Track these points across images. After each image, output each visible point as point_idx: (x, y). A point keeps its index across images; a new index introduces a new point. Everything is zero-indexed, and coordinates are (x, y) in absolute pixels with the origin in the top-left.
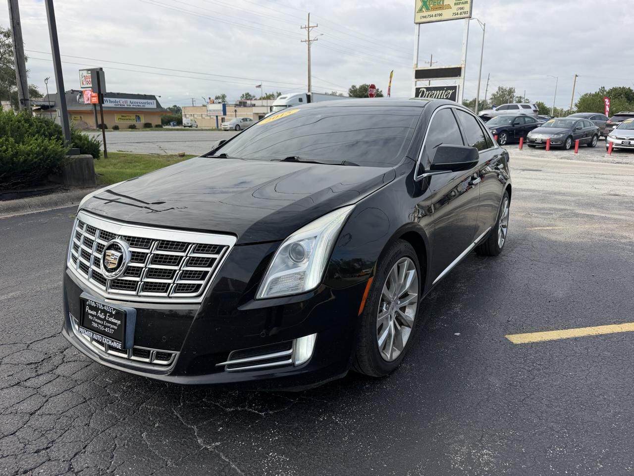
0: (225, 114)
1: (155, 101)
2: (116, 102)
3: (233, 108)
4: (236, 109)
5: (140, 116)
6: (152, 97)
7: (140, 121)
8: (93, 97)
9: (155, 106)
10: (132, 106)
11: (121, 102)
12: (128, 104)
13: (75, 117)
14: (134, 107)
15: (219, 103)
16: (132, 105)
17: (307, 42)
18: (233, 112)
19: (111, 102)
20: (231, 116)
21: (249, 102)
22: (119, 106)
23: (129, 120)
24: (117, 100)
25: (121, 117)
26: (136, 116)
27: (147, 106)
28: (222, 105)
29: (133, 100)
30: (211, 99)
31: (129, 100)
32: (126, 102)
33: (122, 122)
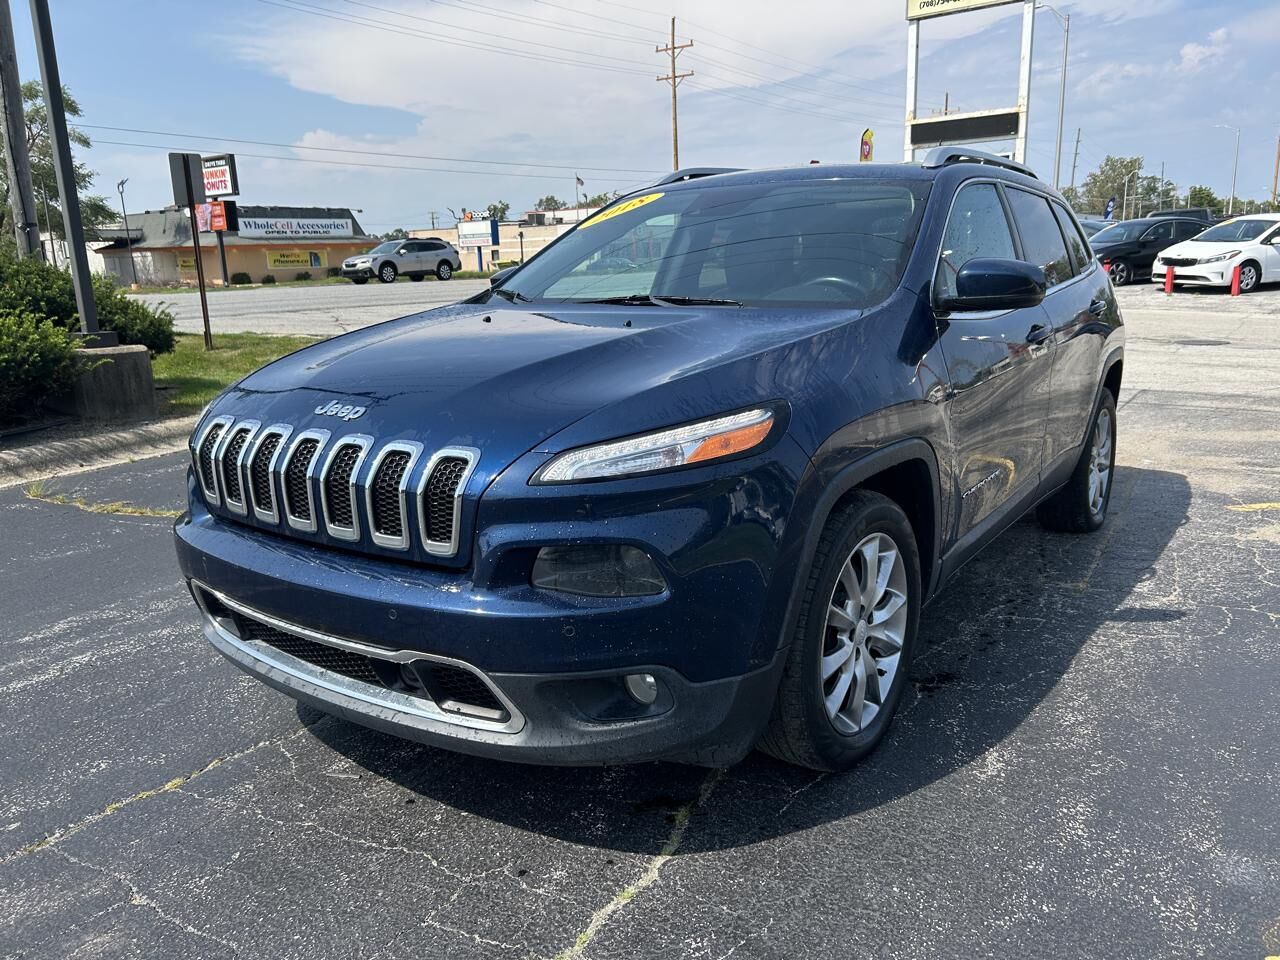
0: (496, 241)
1: (349, 221)
2: (268, 225)
3: (517, 230)
4: (521, 230)
5: (319, 255)
6: (344, 213)
7: (320, 264)
8: (215, 216)
9: (349, 232)
10: (301, 234)
11: (279, 225)
12: (294, 229)
13: (184, 262)
14: (307, 234)
15: (484, 219)
16: (301, 231)
17: (671, 81)
18: (515, 237)
19: (257, 226)
20: (511, 245)
21: (549, 215)
22: (275, 235)
23: (296, 264)
24: (271, 221)
25: (279, 258)
26: (311, 253)
27: (334, 232)
28: (489, 223)
29: (303, 221)
30: (467, 212)
31: (294, 221)
32: (290, 225)
33: (281, 267)
